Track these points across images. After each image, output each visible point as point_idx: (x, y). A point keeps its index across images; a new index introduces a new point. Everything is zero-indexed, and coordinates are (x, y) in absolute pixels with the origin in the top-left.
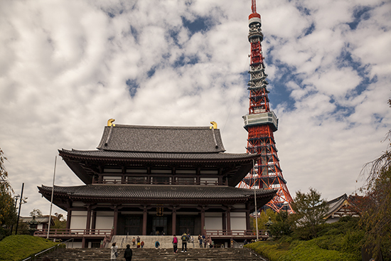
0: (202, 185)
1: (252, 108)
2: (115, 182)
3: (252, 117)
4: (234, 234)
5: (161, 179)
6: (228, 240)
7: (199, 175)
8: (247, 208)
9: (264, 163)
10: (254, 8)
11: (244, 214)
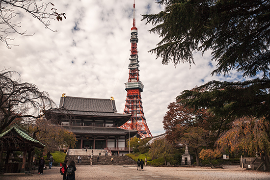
0: (106, 127)
1: (130, 79)
2: (67, 125)
3: (130, 84)
4: (120, 149)
5: (88, 124)
6: (117, 152)
7: (105, 123)
8: (125, 138)
9: (135, 109)
10: (134, 24)
11: (124, 140)
